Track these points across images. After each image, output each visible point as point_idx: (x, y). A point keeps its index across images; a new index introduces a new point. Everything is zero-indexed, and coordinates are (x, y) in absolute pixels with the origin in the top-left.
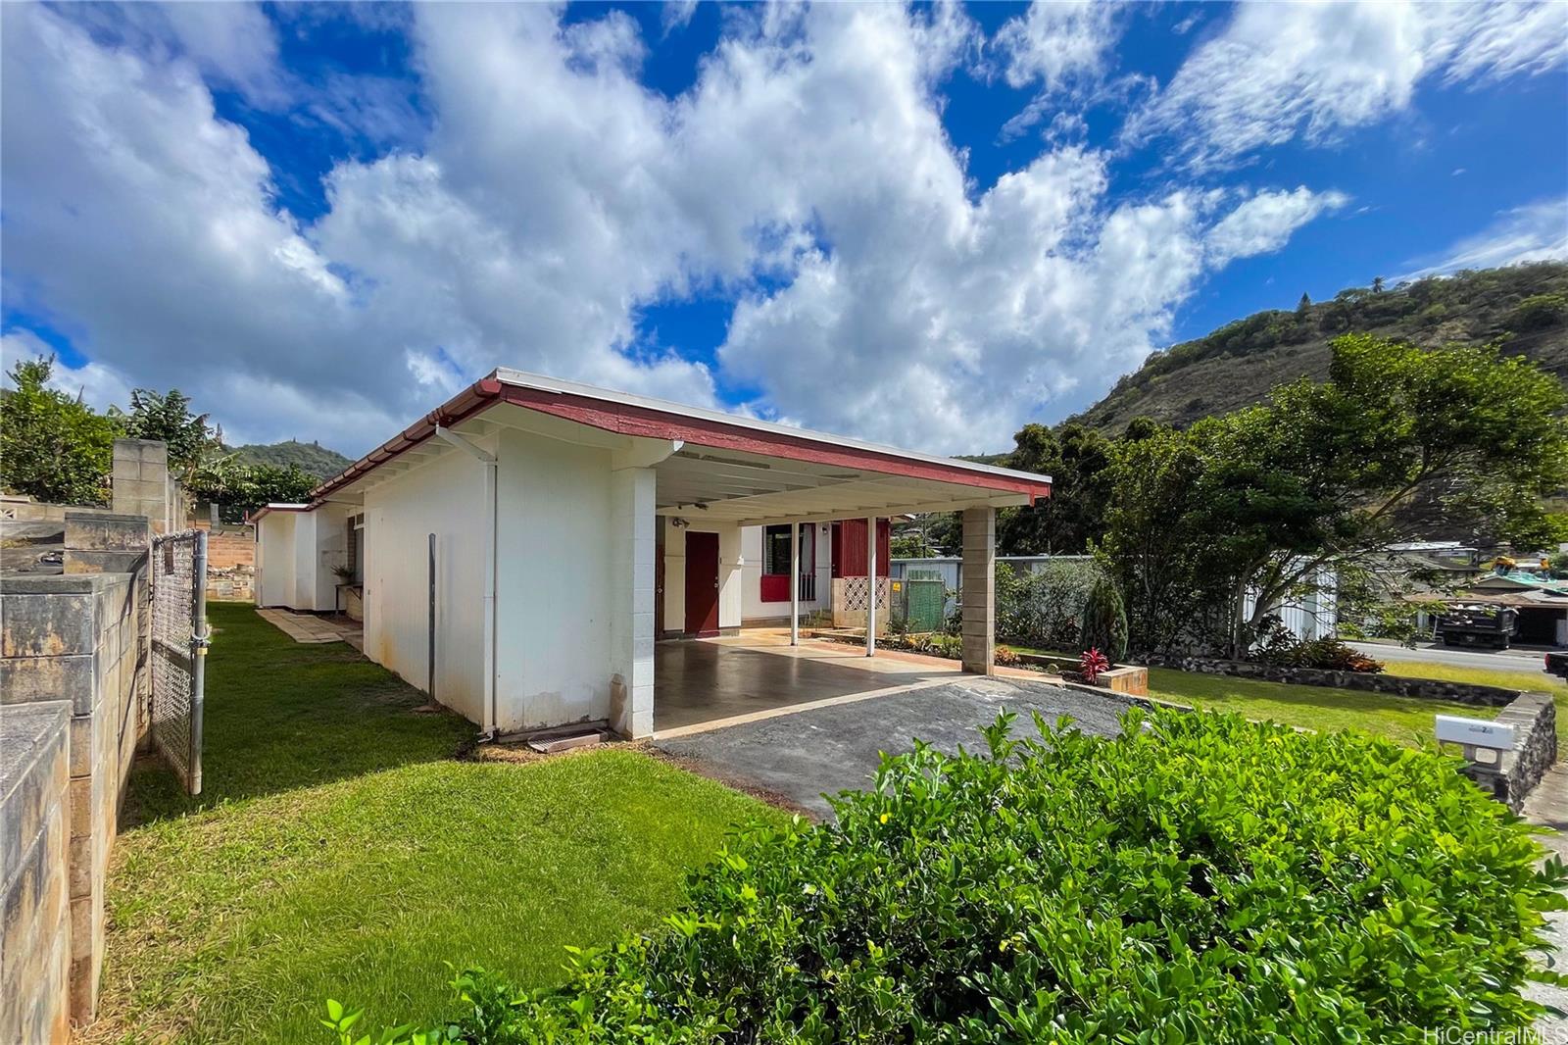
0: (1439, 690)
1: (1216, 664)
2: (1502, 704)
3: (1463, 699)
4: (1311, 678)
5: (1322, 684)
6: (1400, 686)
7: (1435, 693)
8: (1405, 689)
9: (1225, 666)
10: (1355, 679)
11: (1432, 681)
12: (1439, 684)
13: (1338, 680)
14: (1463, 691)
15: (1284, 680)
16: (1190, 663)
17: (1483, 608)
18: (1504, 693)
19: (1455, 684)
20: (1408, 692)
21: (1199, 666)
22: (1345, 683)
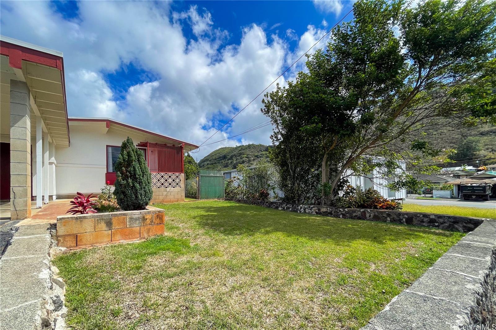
0: (426, 219)
1: (312, 208)
2: (471, 229)
3: (441, 226)
4: (354, 214)
5: (359, 218)
6: (401, 217)
7: (423, 222)
8: (404, 220)
9: (315, 209)
10: (376, 214)
11: (420, 214)
12: (425, 215)
13: (368, 215)
14: (441, 220)
15: (341, 216)
16: (301, 208)
17: (478, 185)
18: (470, 221)
19: (436, 215)
20: (407, 222)
21: (305, 209)
22: (372, 217)
